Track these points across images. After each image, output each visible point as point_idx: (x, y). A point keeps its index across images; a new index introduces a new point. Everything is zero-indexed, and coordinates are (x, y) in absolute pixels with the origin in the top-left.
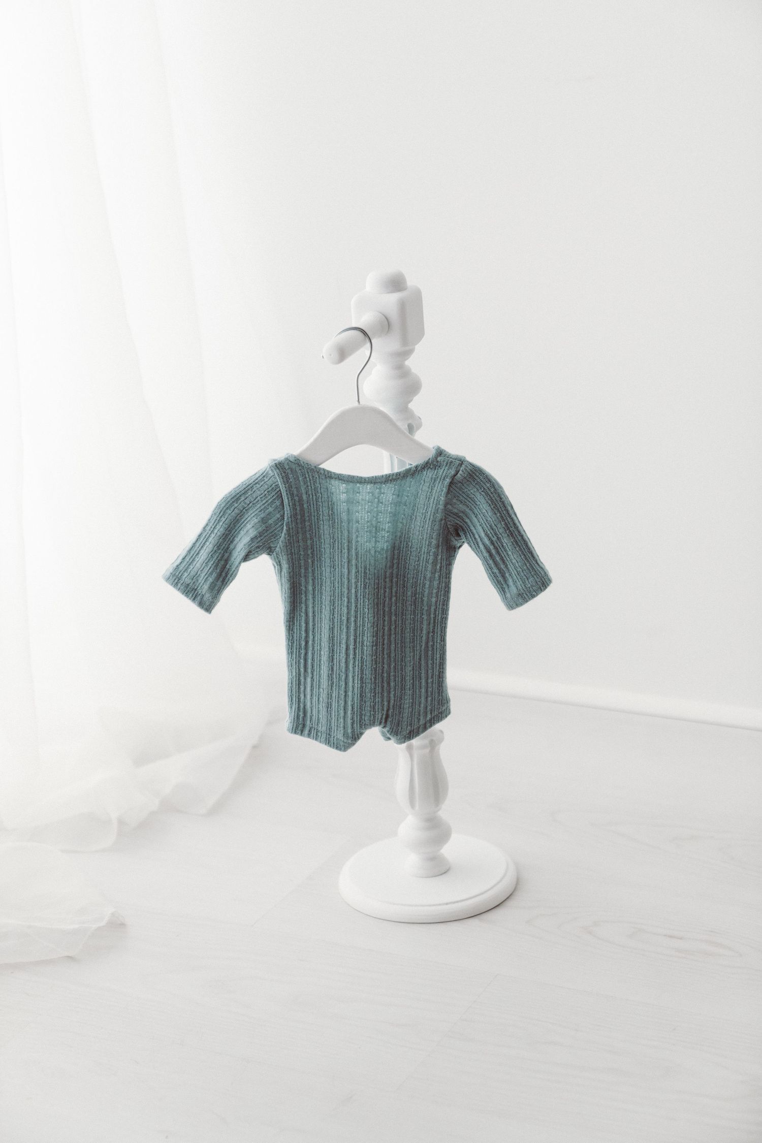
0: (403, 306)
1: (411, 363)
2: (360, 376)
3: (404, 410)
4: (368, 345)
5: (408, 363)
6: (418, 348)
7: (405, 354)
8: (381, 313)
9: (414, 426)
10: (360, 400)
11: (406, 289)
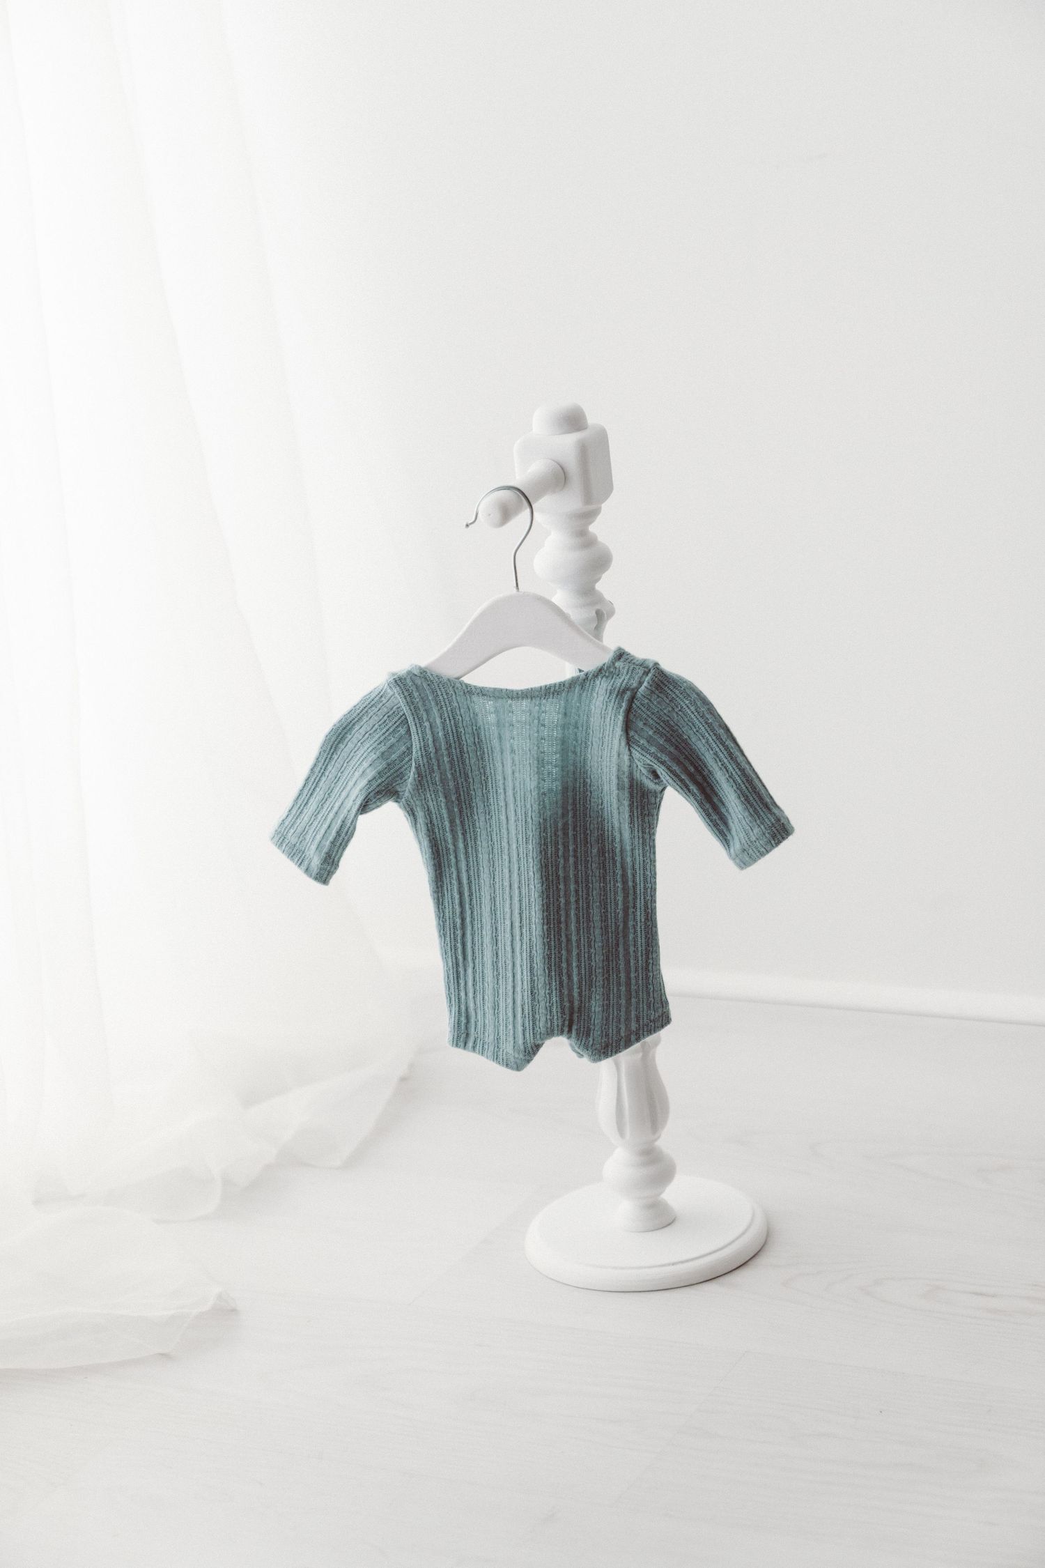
0: (584, 451)
1: (596, 528)
2: (517, 553)
3: (587, 591)
4: (528, 510)
5: (593, 528)
6: (605, 506)
7: (588, 515)
8: (554, 461)
9: (605, 612)
10: (519, 587)
11: (586, 428)
